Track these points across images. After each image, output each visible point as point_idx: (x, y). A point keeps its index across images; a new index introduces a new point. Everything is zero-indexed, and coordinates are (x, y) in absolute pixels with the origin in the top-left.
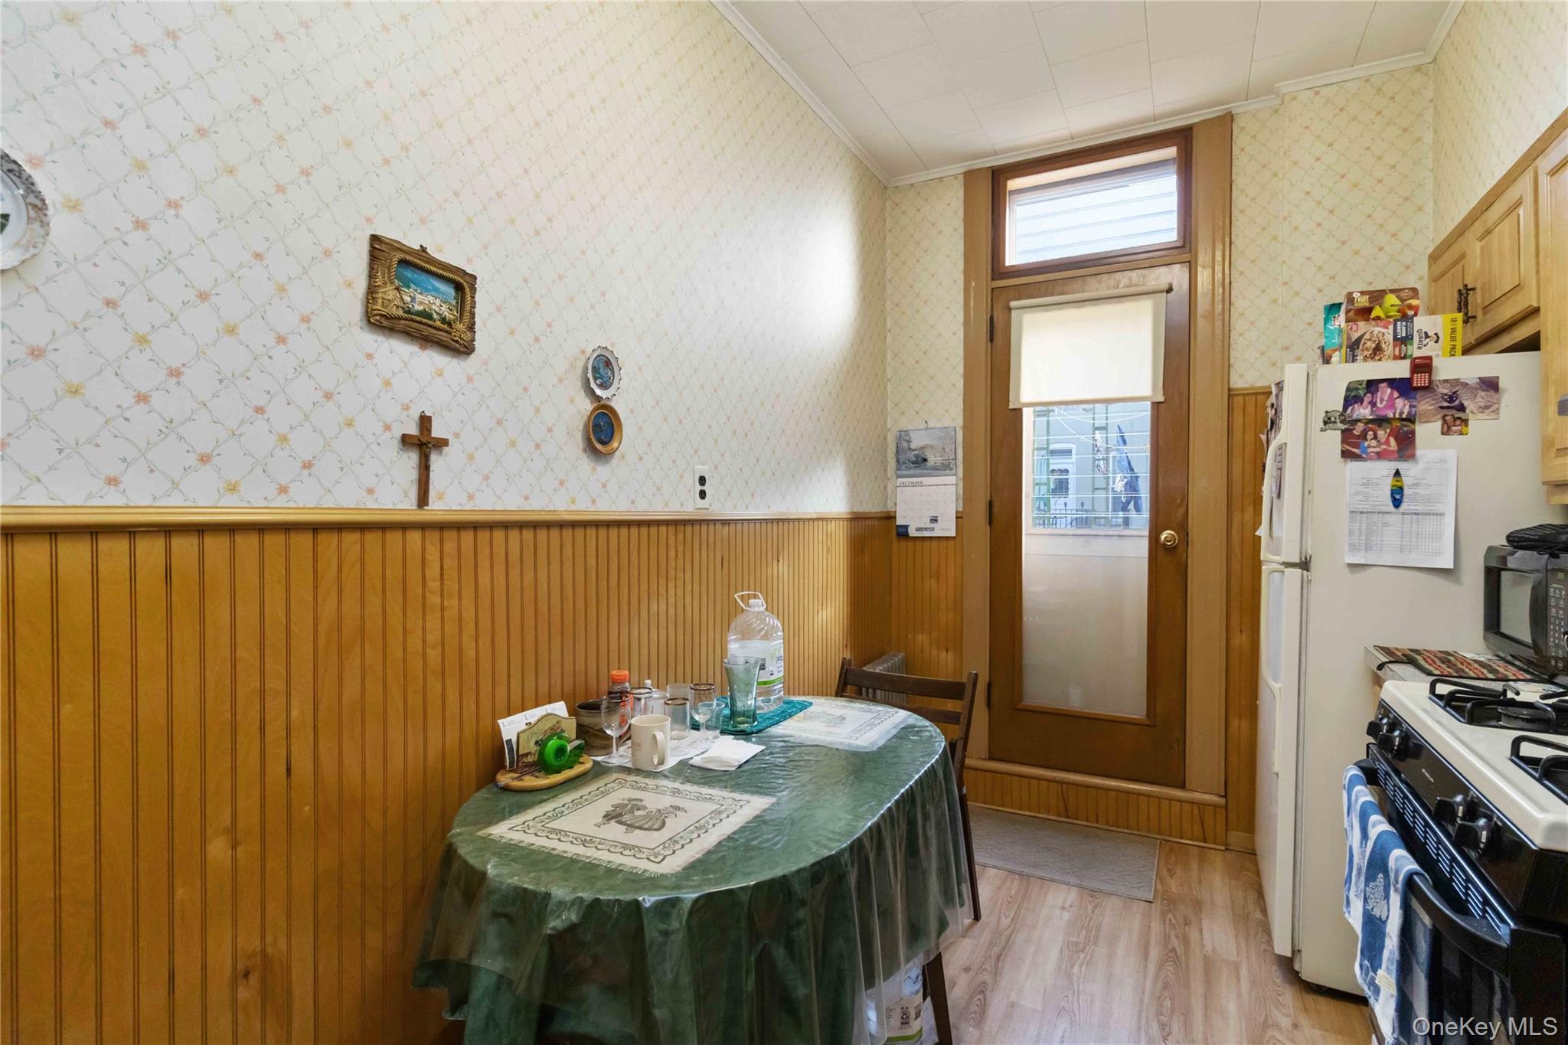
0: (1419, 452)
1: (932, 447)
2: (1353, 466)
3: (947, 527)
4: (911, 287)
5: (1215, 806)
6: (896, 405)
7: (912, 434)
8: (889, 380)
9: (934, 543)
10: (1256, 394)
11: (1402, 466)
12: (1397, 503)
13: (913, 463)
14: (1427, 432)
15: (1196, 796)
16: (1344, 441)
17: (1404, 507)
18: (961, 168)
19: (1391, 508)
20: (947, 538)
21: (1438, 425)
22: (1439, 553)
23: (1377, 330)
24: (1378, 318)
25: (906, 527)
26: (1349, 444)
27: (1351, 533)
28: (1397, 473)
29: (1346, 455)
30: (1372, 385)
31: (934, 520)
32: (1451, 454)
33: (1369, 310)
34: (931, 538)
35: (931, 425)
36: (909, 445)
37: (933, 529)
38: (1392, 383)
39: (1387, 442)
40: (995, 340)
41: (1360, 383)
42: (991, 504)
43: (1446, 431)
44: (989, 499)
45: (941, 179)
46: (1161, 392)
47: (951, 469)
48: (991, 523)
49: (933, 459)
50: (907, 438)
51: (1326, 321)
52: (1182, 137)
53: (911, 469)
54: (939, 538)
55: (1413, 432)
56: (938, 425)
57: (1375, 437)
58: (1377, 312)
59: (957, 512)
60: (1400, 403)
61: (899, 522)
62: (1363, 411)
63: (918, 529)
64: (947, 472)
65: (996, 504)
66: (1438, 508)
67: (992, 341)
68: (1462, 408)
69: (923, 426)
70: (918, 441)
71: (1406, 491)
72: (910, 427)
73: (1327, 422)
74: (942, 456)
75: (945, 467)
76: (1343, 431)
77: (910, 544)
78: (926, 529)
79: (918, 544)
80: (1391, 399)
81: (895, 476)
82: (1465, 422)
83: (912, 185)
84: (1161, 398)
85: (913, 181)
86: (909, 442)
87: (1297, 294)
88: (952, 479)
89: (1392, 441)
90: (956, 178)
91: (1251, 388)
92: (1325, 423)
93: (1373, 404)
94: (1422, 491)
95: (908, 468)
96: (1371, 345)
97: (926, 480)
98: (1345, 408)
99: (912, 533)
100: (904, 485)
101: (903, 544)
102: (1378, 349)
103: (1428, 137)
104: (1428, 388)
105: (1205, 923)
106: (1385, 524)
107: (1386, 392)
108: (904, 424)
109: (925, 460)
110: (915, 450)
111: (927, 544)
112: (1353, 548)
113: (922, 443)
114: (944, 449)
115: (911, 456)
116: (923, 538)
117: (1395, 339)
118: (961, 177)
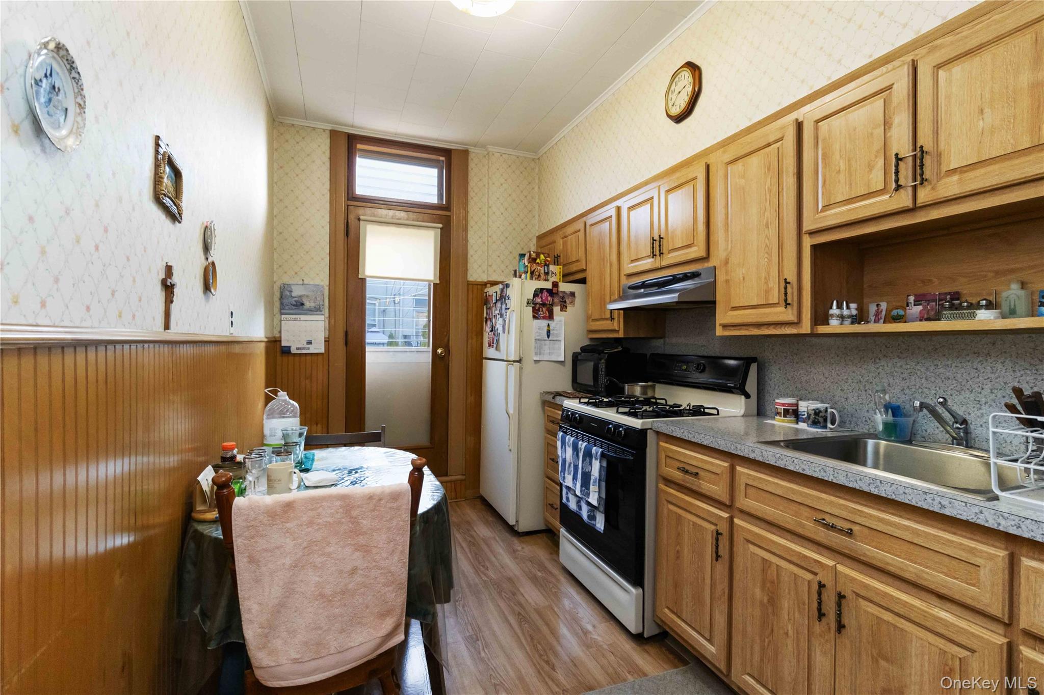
0: (554, 317)
1: (307, 296)
2: (536, 321)
3: (318, 347)
4: (292, 191)
5: (461, 480)
6: (280, 266)
7: (293, 287)
8: (275, 249)
9: (308, 358)
10: (477, 285)
11: (550, 322)
12: (548, 336)
13: (294, 305)
14: (556, 309)
15: (453, 478)
16: (533, 311)
17: (550, 338)
18: (329, 127)
19: (547, 338)
20: (317, 354)
21: (559, 307)
22: (559, 355)
23: (539, 268)
24: (538, 263)
25: (289, 347)
26: (535, 313)
27: (535, 348)
28: (549, 325)
29: (534, 317)
30: (542, 290)
31: (310, 343)
32: (563, 318)
33: (535, 259)
34: (306, 354)
35: (306, 282)
36: (291, 294)
37: (309, 349)
38: (548, 290)
39: (546, 313)
40: (349, 236)
41: (538, 289)
42: (346, 333)
43: (561, 310)
44: (345, 330)
45: (314, 129)
46: (438, 279)
47: (321, 311)
48: (346, 344)
49: (308, 304)
50: (289, 289)
51: (520, 260)
52: (447, 153)
53: (292, 309)
54: (311, 354)
55: (553, 310)
56: (311, 283)
57: (542, 311)
58: (538, 261)
59: (325, 338)
60: (549, 298)
61: (283, 344)
62: (539, 300)
63: (298, 349)
64: (318, 313)
65: (349, 333)
66: (559, 338)
67: (347, 236)
68: (565, 302)
69: (301, 282)
70: (297, 292)
71: (551, 332)
72: (291, 282)
73: (528, 303)
74: (315, 303)
75: (317, 310)
76: (533, 307)
77: (291, 358)
78: (304, 348)
79: (297, 359)
80: (547, 297)
81: (279, 313)
82: (566, 307)
83: (293, 125)
84: (438, 282)
85: (294, 123)
86: (291, 292)
87: (494, 242)
88: (322, 318)
89: (547, 312)
90: (324, 131)
91: (475, 281)
92: (527, 303)
93: (542, 298)
94: (555, 332)
95: (289, 309)
96: (537, 274)
97: (303, 317)
98: (533, 298)
99: (293, 350)
100: (287, 320)
101: (285, 359)
102: (539, 276)
103: (536, 189)
104: (557, 294)
105: (475, 528)
106: (545, 345)
107: (545, 293)
108: (286, 280)
109: (303, 304)
110: (295, 297)
111: (303, 358)
112: (536, 354)
113: (300, 293)
114: (316, 298)
115: (293, 301)
116: (300, 354)
117: (544, 273)
118: (328, 132)
